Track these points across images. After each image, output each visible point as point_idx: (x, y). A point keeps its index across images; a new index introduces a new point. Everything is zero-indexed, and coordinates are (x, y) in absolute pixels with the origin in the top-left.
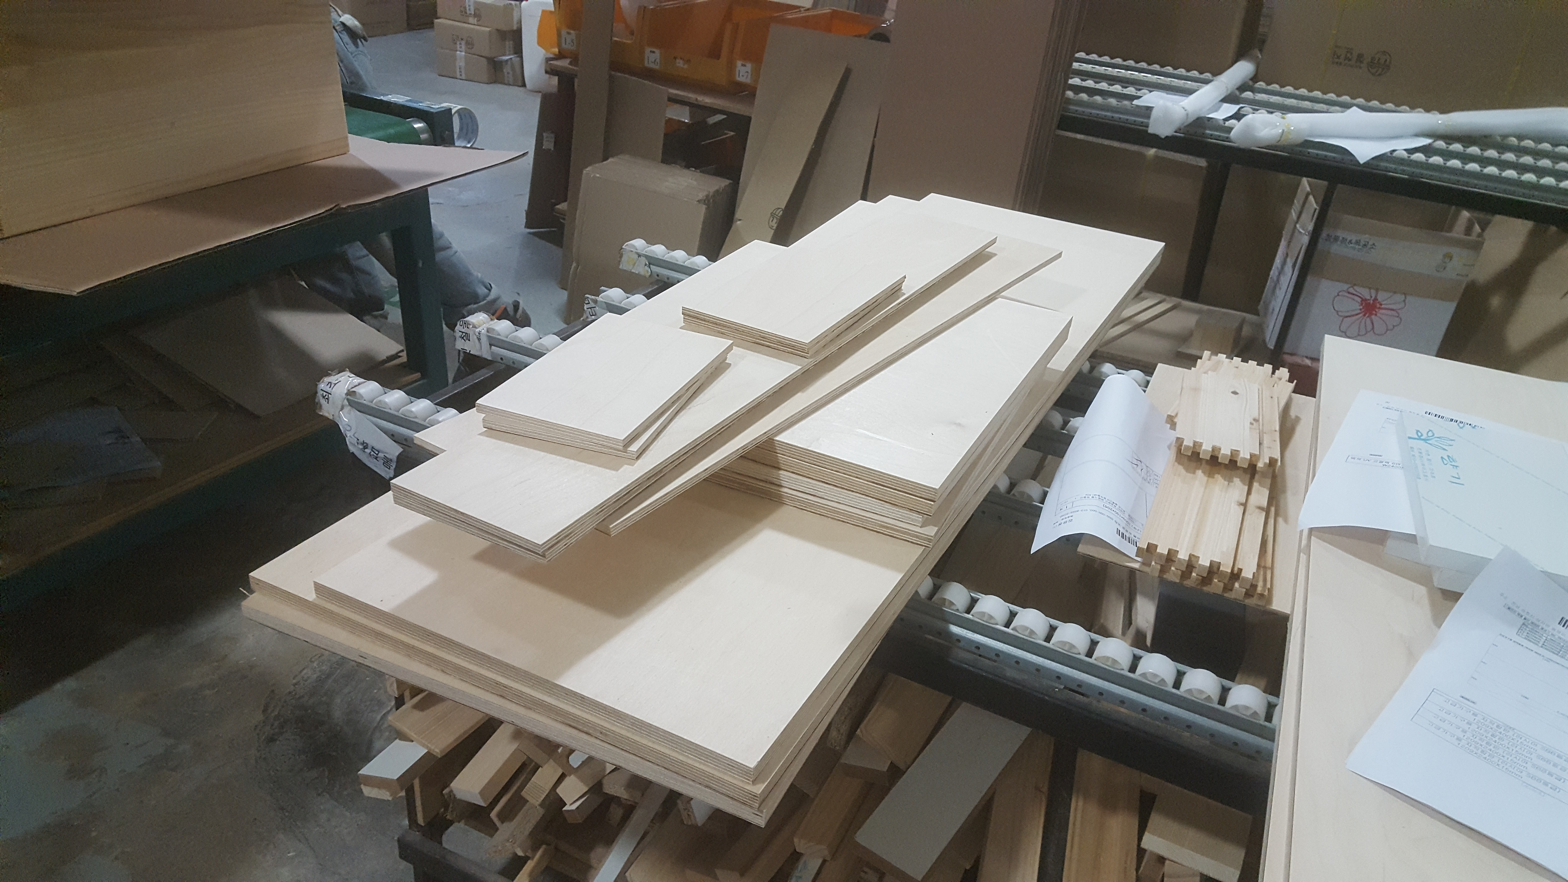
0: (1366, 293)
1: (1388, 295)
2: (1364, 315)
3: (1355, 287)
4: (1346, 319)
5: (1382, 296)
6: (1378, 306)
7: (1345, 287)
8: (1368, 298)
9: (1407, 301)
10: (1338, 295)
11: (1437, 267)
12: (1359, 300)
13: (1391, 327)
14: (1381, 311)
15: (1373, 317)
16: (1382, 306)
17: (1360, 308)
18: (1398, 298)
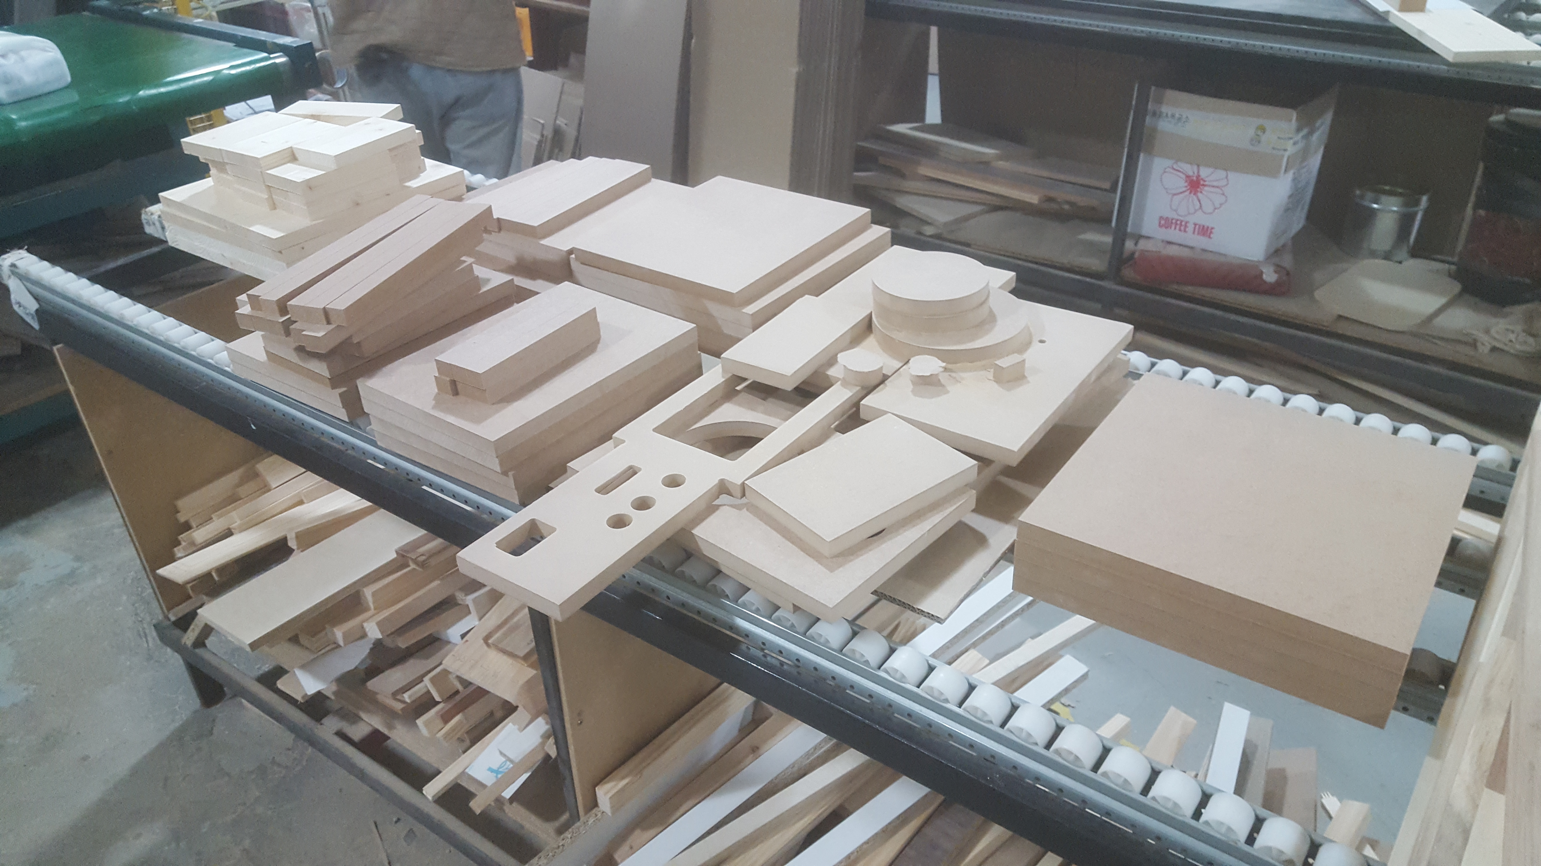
0: (1190, 170)
1: (1211, 170)
2: (1190, 193)
3: (1179, 163)
5: (1204, 172)
6: (1202, 182)
7: (1169, 163)
8: (1191, 174)
10: (1165, 172)
11: (1252, 140)
12: (1184, 176)
13: (1218, 206)
14: (1206, 188)
15: (1199, 195)
16: (1206, 183)
17: (1186, 184)
18: (1219, 174)
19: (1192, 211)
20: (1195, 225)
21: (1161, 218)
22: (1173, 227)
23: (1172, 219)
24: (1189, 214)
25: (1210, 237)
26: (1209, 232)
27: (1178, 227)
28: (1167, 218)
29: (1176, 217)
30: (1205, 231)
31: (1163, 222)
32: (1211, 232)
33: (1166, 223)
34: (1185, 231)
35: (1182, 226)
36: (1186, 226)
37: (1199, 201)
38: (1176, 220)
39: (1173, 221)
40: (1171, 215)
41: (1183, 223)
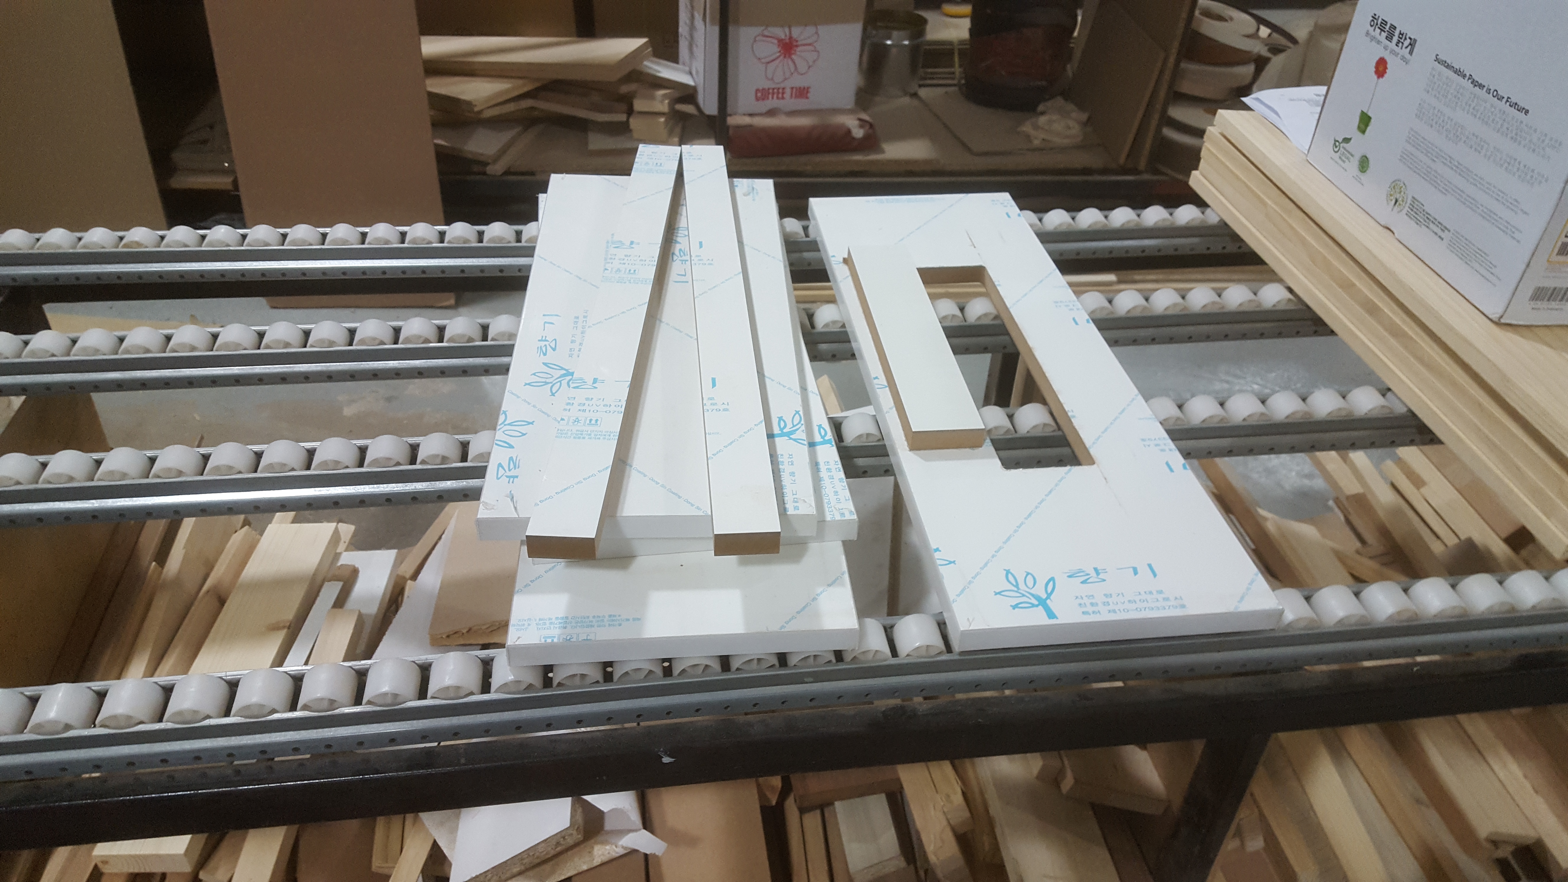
0: (780, 32)
1: (803, 29)
2: (782, 57)
3: (769, 29)
5: (796, 32)
6: (795, 43)
7: (760, 30)
8: (783, 37)
9: (819, 32)
10: (755, 41)
12: (776, 41)
13: (811, 63)
14: (799, 49)
15: (793, 56)
16: (799, 43)
17: (779, 50)
18: (810, 30)
19: (788, 74)
20: (792, 88)
21: (757, 90)
22: (770, 96)
23: (769, 89)
24: (785, 79)
25: (807, 98)
26: (805, 91)
27: (775, 96)
28: (763, 89)
29: (773, 86)
30: (802, 93)
31: (759, 95)
32: (808, 92)
33: (763, 94)
34: (783, 98)
35: (779, 93)
36: (783, 93)
37: (794, 63)
38: (774, 89)
39: (771, 91)
40: (767, 85)
41: (781, 91)
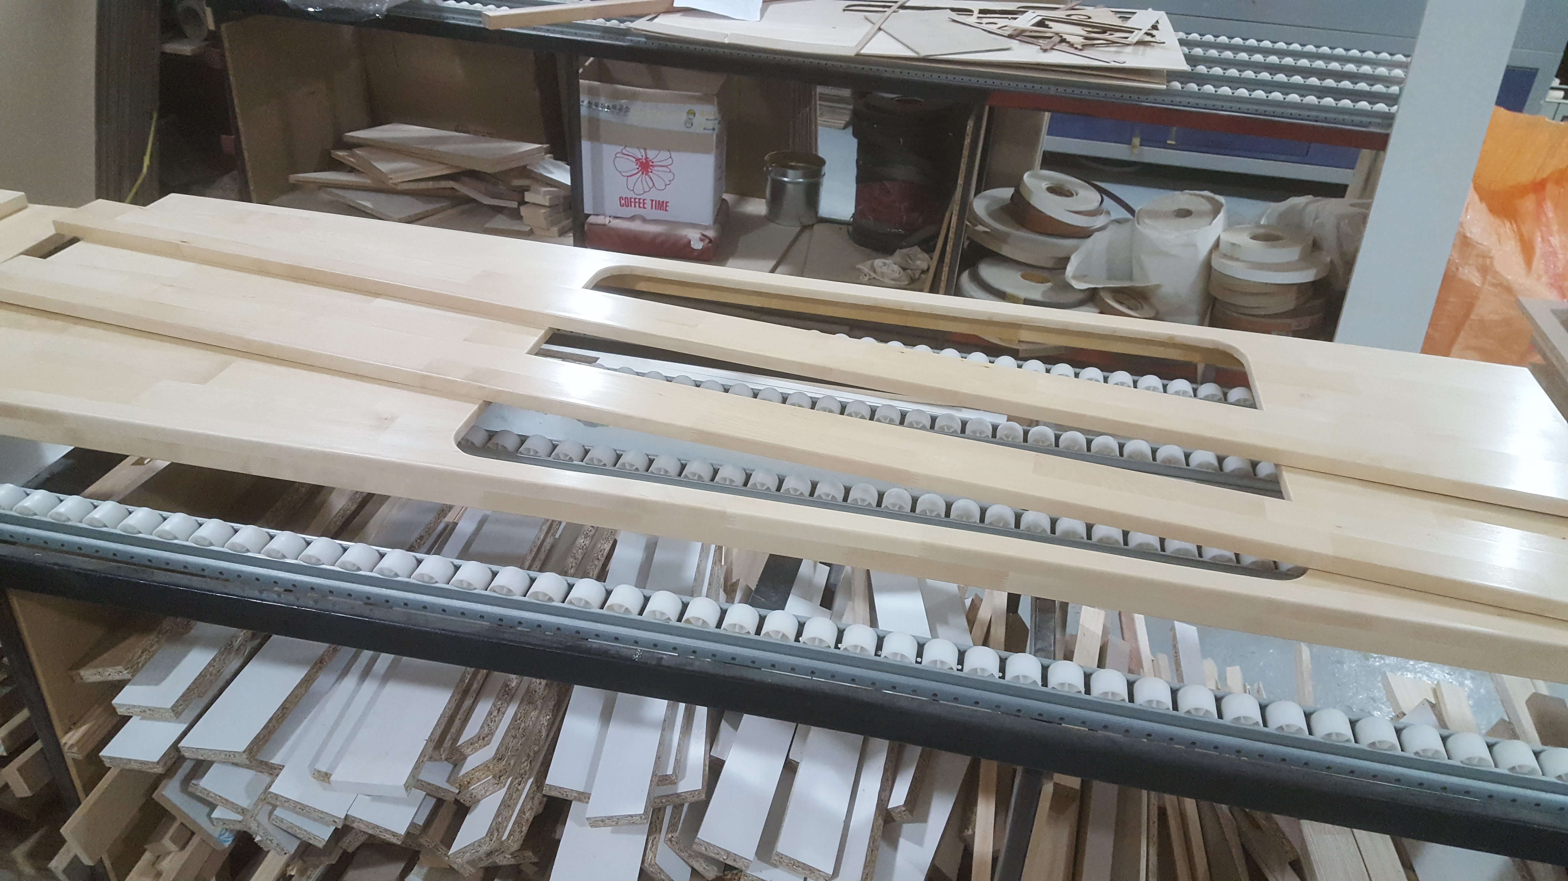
0: (639, 154)
1: (656, 152)
2: (643, 173)
3: (628, 149)
4: (629, 178)
5: (651, 154)
6: (651, 163)
7: (619, 149)
8: (640, 157)
9: (673, 156)
10: (617, 157)
11: (685, 123)
12: (634, 160)
13: (667, 182)
14: (656, 168)
15: (650, 174)
16: (654, 164)
17: (638, 166)
18: (664, 155)
19: (647, 189)
20: (652, 201)
21: (621, 198)
22: (633, 204)
23: (631, 199)
24: (645, 192)
25: (666, 210)
26: (664, 205)
27: (637, 204)
28: (627, 198)
29: (634, 196)
30: (661, 205)
31: (623, 202)
32: (666, 206)
33: (626, 202)
34: (644, 208)
35: (641, 203)
36: (644, 204)
37: (652, 180)
38: (635, 199)
39: (633, 200)
40: (631, 195)
41: (641, 201)
